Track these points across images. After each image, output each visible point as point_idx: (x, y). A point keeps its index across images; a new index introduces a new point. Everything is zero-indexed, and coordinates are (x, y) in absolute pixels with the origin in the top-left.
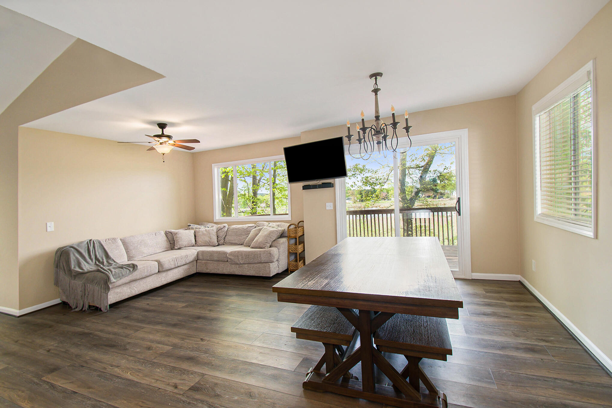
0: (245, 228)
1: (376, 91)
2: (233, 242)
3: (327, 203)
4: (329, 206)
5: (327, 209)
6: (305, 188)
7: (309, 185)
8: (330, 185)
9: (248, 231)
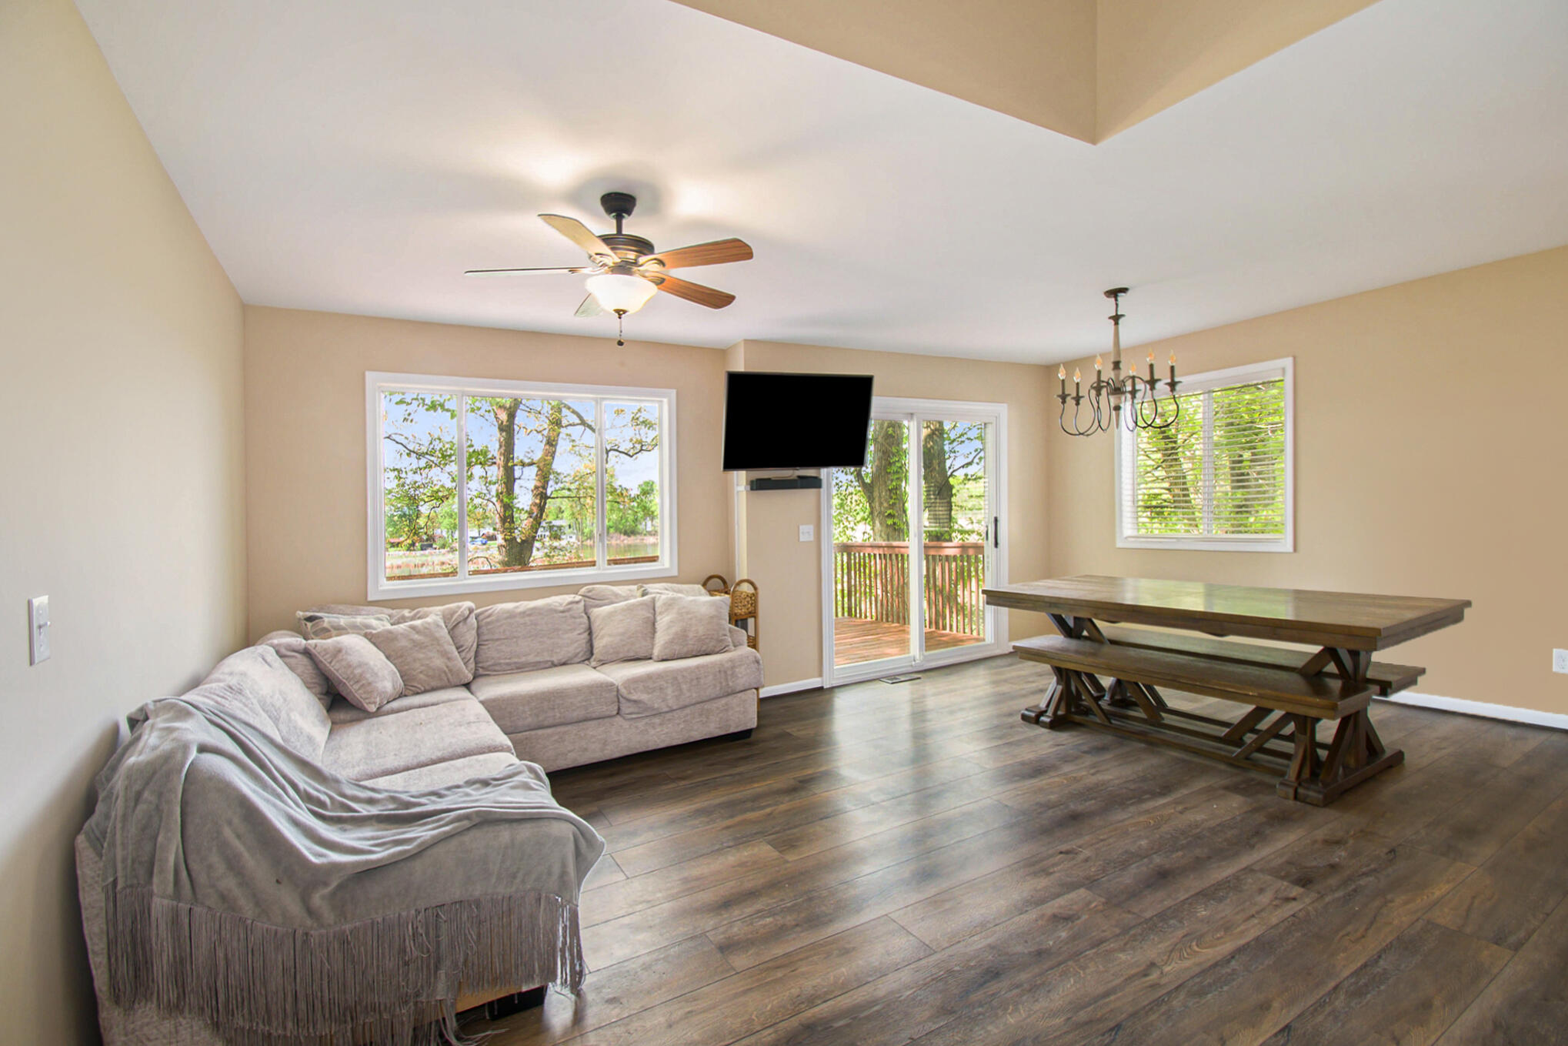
0: (561, 609)
1: (1116, 318)
2: (531, 658)
3: (802, 524)
4: (807, 533)
5: (801, 540)
6: (758, 485)
7: (769, 479)
8: (815, 483)
9: (575, 618)
